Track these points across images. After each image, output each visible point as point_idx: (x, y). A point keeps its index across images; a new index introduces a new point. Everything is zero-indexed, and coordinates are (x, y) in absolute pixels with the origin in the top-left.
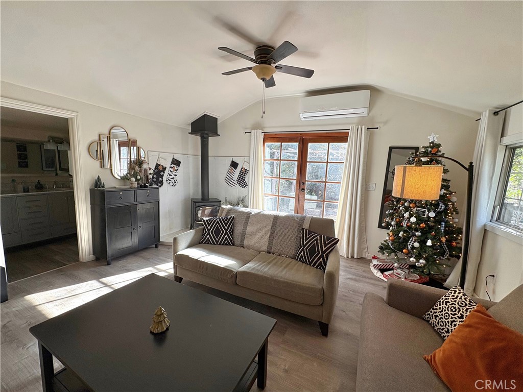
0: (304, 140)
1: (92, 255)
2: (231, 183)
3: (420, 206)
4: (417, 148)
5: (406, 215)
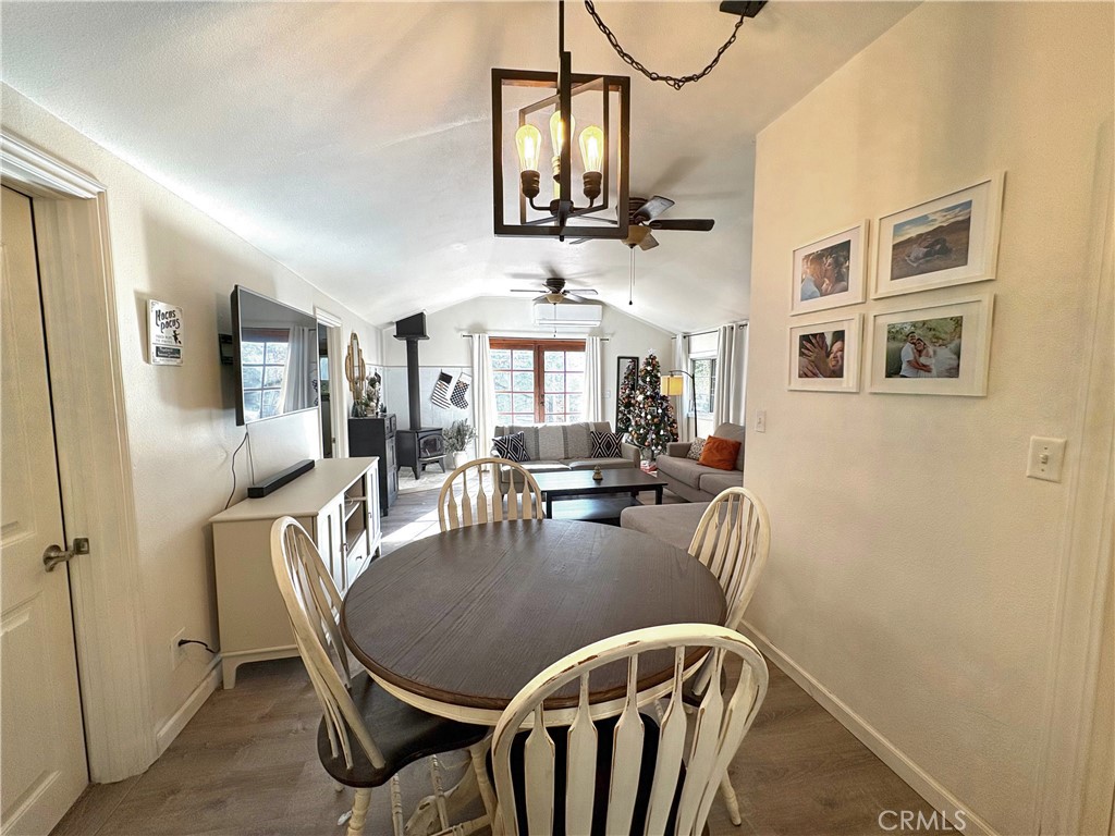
0: (539, 347)
2: (442, 403)
3: (652, 406)
4: (637, 358)
5: (643, 415)
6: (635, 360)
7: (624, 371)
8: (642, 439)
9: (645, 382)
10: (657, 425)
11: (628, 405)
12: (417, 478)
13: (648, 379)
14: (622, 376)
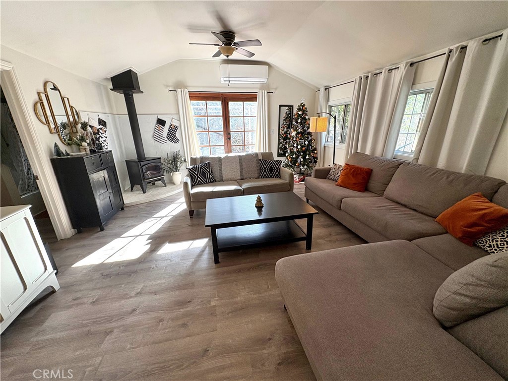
0: (225, 99)
1: (72, 230)
2: (161, 140)
3: (301, 139)
4: (292, 106)
5: (295, 145)
6: (291, 108)
7: (283, 115)
8: (294, 161)
9: (297, 122)
10: (304, 152)
11: (285, 138)
12: (144, 193)
13: (299, 121)
14: (282, 119)
